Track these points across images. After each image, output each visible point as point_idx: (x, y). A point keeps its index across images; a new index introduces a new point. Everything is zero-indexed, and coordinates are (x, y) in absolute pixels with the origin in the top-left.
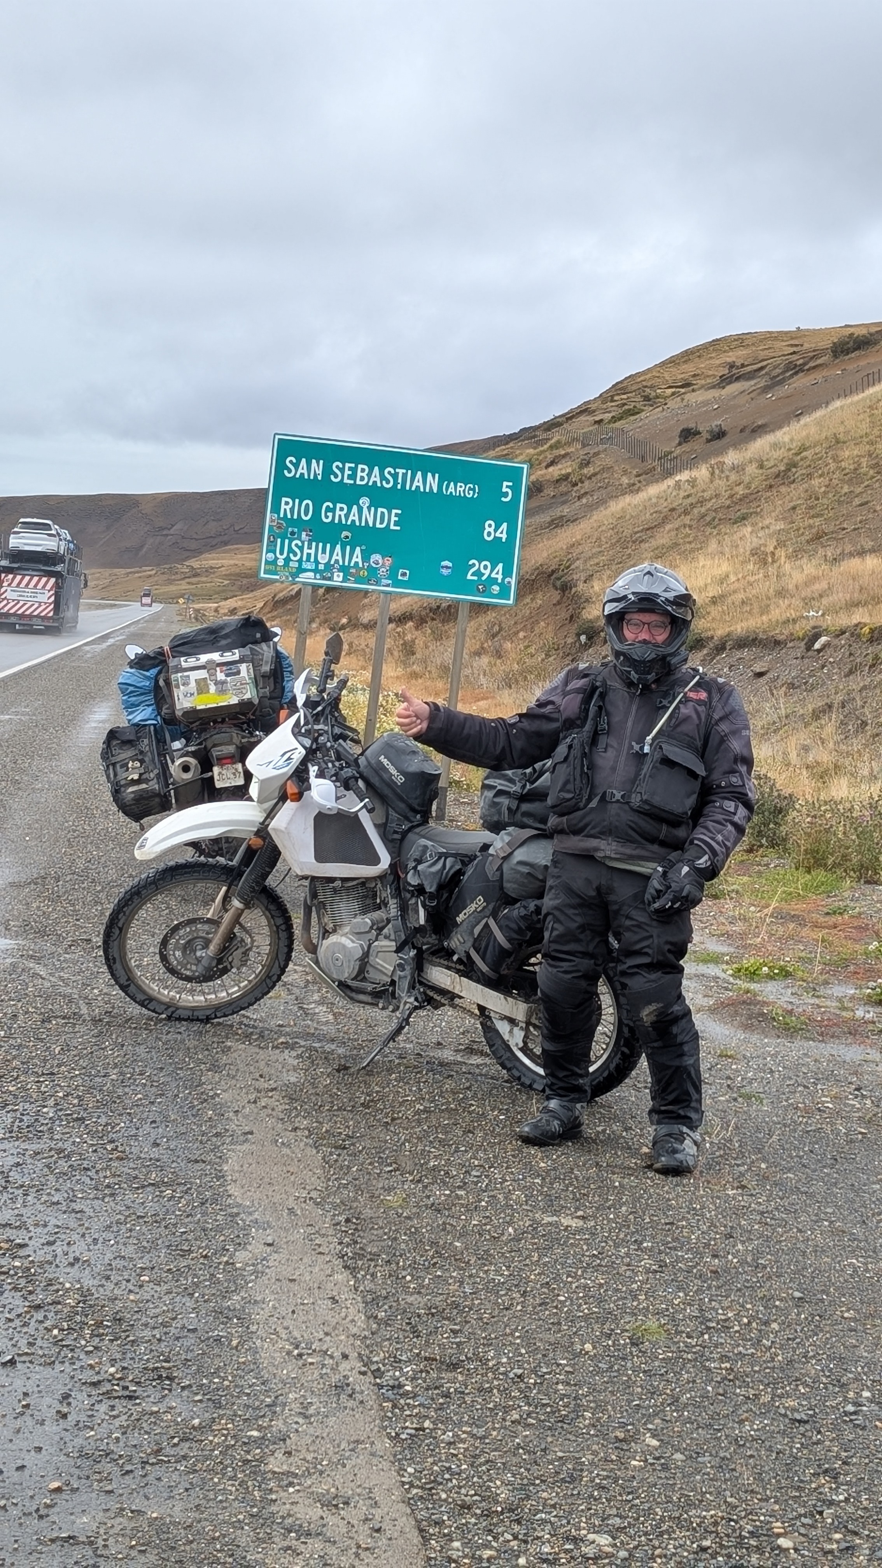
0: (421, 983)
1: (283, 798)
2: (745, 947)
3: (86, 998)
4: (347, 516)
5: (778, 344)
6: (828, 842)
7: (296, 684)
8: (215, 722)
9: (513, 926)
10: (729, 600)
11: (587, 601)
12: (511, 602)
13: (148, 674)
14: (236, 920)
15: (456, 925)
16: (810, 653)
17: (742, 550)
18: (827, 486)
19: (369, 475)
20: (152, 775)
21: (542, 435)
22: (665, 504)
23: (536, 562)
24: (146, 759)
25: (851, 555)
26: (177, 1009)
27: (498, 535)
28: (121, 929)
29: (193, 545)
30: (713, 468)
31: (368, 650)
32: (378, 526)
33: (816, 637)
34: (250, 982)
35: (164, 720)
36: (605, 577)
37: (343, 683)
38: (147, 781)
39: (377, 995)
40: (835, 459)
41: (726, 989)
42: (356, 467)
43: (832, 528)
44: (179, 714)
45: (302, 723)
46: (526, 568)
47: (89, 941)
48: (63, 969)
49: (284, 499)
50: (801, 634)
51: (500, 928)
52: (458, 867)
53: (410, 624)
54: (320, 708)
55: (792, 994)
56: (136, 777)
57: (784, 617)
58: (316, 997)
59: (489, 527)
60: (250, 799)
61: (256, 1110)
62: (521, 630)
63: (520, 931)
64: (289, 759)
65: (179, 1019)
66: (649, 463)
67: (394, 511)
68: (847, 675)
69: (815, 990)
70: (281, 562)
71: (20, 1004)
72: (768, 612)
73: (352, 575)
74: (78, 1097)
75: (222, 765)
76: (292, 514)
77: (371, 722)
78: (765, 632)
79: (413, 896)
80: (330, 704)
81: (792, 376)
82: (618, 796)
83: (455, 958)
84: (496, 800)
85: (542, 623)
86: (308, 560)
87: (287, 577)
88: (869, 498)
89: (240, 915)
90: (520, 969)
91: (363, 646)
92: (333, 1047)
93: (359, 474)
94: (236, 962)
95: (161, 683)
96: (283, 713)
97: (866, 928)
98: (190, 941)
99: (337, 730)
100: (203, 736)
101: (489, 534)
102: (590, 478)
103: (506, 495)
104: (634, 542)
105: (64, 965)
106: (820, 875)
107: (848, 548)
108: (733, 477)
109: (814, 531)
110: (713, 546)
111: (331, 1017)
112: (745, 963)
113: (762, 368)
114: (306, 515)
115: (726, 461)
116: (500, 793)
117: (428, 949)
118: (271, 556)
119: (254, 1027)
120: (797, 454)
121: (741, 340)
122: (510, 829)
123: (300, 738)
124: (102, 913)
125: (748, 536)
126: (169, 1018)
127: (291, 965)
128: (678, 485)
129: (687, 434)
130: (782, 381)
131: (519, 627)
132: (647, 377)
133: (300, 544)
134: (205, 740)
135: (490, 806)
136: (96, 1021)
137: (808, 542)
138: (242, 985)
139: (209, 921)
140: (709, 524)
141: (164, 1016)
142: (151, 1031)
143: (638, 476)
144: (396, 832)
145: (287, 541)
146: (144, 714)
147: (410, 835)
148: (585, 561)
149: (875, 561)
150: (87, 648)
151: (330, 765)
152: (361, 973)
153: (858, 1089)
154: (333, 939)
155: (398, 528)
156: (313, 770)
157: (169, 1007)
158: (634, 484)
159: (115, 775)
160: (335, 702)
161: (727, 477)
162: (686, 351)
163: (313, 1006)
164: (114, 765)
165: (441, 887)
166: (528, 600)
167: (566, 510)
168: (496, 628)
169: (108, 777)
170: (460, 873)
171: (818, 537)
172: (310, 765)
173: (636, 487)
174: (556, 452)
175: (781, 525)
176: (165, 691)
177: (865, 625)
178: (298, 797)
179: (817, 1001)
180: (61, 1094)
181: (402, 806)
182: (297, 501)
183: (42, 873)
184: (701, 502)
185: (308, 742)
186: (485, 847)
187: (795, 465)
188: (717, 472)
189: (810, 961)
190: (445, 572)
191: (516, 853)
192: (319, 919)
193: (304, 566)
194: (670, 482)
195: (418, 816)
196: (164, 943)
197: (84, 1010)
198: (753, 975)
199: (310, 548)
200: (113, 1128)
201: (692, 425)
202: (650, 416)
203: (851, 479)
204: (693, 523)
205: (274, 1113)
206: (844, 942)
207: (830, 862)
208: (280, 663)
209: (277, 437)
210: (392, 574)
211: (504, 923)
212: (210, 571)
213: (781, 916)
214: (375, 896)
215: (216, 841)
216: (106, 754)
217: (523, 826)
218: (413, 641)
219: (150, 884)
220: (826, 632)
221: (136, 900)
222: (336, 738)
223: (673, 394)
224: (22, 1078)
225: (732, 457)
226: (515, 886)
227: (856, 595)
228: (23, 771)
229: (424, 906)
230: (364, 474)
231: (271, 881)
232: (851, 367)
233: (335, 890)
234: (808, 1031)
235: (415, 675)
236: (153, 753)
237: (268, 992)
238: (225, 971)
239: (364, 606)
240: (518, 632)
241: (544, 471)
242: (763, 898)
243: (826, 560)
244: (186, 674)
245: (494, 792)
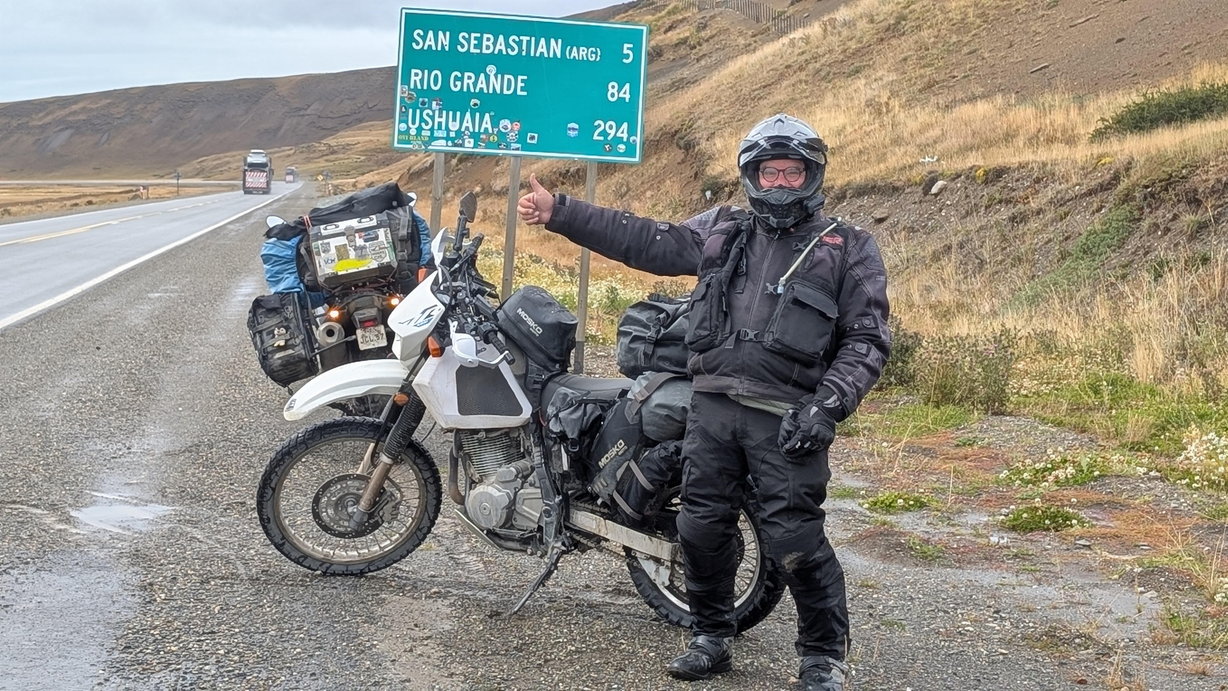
0: (567, 528)
1: (425, 354)
2: (880, 481)
3: (242, 559)
4: (475, 84)
6: (955, 377)
7: (433, 244)
8: (356, 286)
9: (655, 467)
10: (848, 150)
11: (710, 158)
12: (637, 159)
13: (289, 243)
14: (385, 476)
15: (600, 470)
16: (928, 197)
17: (857, 102)
18: (936, 37)
19: (495, 44)
20: (298, 341)
22: (781, 62)
23: (660, 123)
24: (292, 325)
25: (962, 101)
26: (332, 565)
27: (621, 95)
28: (274, 490)
29: (329, 124)
30: (825, 25)
31: (501, 216)
32: (505, 92)
33: (933, 181)
34: (401, 535)
35: (307, 287)
36: (726, 134)
37: (479, 240)
38: (293, 347)
39: (525, 541)
40: (942, 10)
41: (864, 522)
42: (482, 37)
43: (942, 77)
44: (321, 280)
45: (441, 281)
46: (648, 130)
47: (243, 504)
48: (219, 532)
49: (413, 71)
50: (918, 180)
51: (642, 470)
52: (598, 413)
54: (457, 266)
55: (928, 524)
56: (282, 343)
57: (901, 164)
58: (466, 547)
59: (612, 88)
60: (394, 357)
61: (412, 659)
62: (648, 189)
63: (661, 472)
64: (429, 316)
65: (334, 574)
66: (764, 24)
67: (520, 78)
68: (964, 217)
69: (949, 519)
70: (413, 132)
71: (179, 567)
72: (885, 160)
73: (483, 141)
74: (239, 653)
75: (364, 328)
76: (422, 85)
77: (507, 282)
78: (883, 179)
79: (555, 443)
80: (466, 261)
82: (751, 335)
83: (599, 501)
84: (632, 346)
85: (668, 182)
86: (440, 128)
87: (420, 146)
88: (977, 46)
89: (388, 470)
90: (662, 509)
91: (497, 212)
92: (485, 594)
93: (485, 43)
94: (387, 517)
95: (303, 251)
96: (422, 272)
97: (995, 458)
98: (341, 498)
99: (475, 286)
100: (346, 301)
101: (613, 95)
102: (707, 41)
103: (627, 56)
104: (752, 100)
105: (220, 528)
106: (949, 409)
107: (960, 95)
108: (845, 32)
109: (926, 80)
110: (829, 99)
111: (481, 566)
112: (881, 497)
114: (436, 85)
115: (838, 17)
116: (636, 339)
117: (572, 494)
118: (403, 126)
119: (407, 579)
120: (905, 8)
122: (647, 373)
123: (439, 295)
124: (256, 477)
125: (862, 88)
126: (324, 574)
127: (440, 519)
128: (792, 41)
131: (646, 186)
133: (431, 113)
134: (348, 304)
135: (626, 352)
136: (253, 580)
137: (920, 91)
138: (393, 538)
139: (359, 477)
140: (824, 78)
141: (319, 572)
142: (307, 587)
143: (754, 36)
144: (536, 382)
145: (418, 111)
146: (289, 281)
147: (550, 385)
148: (707, 120)
149: (986, 106)
150: (231, 227)
151: (469, 320)
152: (509, 521)
153: (997, 612)
154: (480, 489)
155: (525, 93)
156: (453, 325)
157: (324, 563)
158: (750, 45)
159: (262, 342)
160: (471, 261)
161: (840, 33)
163: (463, 556)
164: (260, 332)
165: (582, 433)
166: (653, 160)
167: (686, 73)
168: (624, 189)
169: (255, 344)
170: (600, 418)
171: (930, 86)
172: (450, 321)
173: (752, 47)
174: (674, 18)
175: (893, 77)
176: (307, 259)
177: (980, 168)
178: (440, 352)
179: (953, 530)
180: (222, 652)
181: (541, 356)
182: (426, 72)
183: (196, 441)
184: (815, 58)
185: (446, 299)
186: (624, 393)
187: (904, 18)
188: (829, 28)
189: (944, 491)
190: (572, 134)
191: (653, 396)
192: (465, 470)
193: (436, 134)
194: (785, 40)
195: (557, 366)
196: (317, 500)
197: (242, 570)
198: (889, 507)
199: (440, 116)
200: (273, 682)
203: (959, 29)
204: (810, 79)
205: (430, 661)
206: (975, 472)
207: (958, 395)
208: (417, 228)
209: (404, 11)
210: (521, 138)
211: (645, 465)
212: (346, 148)
213: (911, 450)
214: (518, 446)
215: (361, 400)
216: (252, 323)
217: (660, 370)
219: (300, 444)
220: (942, 176)
221: (287, 459)
222: (474, 293)
224: (183, 638)
225: (843, 14)
226: (655, 428)
227: (969, 139)
228: (175, 346)
229: (567, 452)
230: (490, 43)
231: (416, 436)
233: (480, 441)
234: (945, 558)
235: (548, 238)
236: (297, 320)
237: (419, 544)
238: (376, 526)
239: (496, 174)
240: (645, 191)
241: (663, 36)
242: (894, 434)
243: (938, 108)
244: (326, 241)
245: (630, 338)
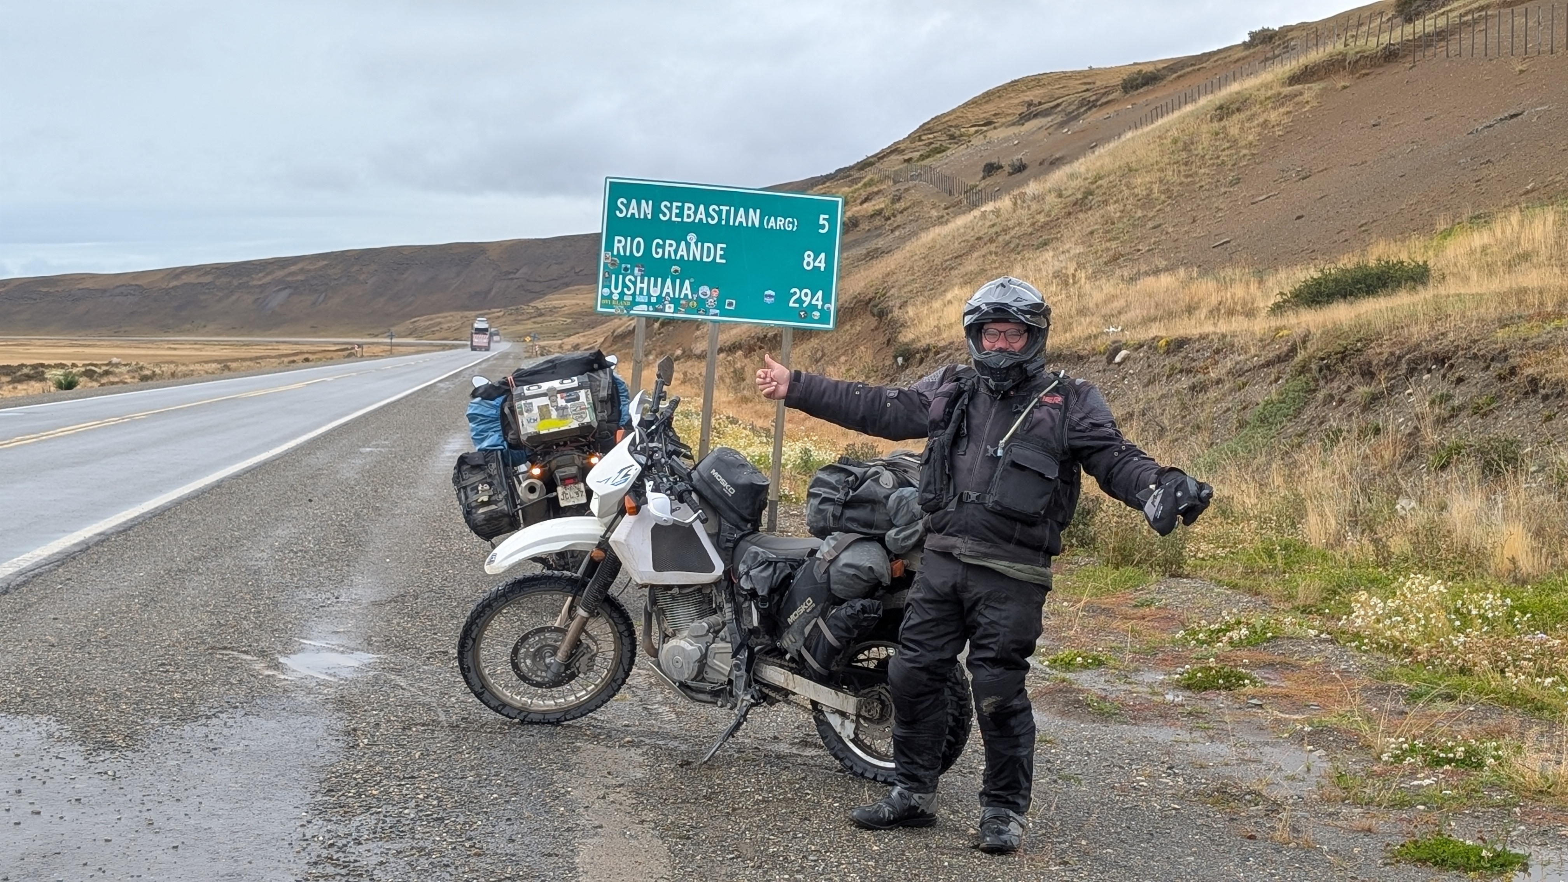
0: (756, 681)
1: (622, 512)
2: (1059, 639)
3: (444, 706)
4: (676, 251)
5: (1072, 83)
6: (1134, 540)
7: (631, 405)
8: (558, 445)
9: (841, 625)
11: (902, 325)
12: (831, 326)
13: (493, 403)
14: (582, 628)
15: (789, 626)
16: (1111, 366)
17: (1044, 273)
18: (1122, 212)
19: (695, 213)
20: (501, 497)
21: (857, 175)
22: (972, 234)
23: (854, 291)
24: (495, 482)
25: (1147, 274)
26: (529, 713)
27: (817, 264)
28: (474, 640)
29: (538, 287)
30: (1015, 199)
31: (701, 379)
32: (705, 259)
33: (1117, 351)
34: (596, 686)
35: (510, 445)
36: (918, 303)
37: (675, 403)
38: (496, 502)
39: (716, 694)
40: (1128, 186)
41: (1044, 679)
42: (683, 206)
43: (1128, 250)
44: (523, 438)
45: (638, 441)
46: (844, 298)
47: (445, 653)
48: (422, 680)
49: (617, 238)
50: (1102, 349)
51: (829, 627)
52: (787, 571)
53: (740, 353)
54: (653, 427)
55: (1106, 681)
56: (486, 499)
57: (1086, 334)
58: (659, 698)
59: (808, 257)
60: (591, 514)
61: (605, 806)
62: (843, 354)
63: (848, 630)
64: (626, 475)
65: (531, 723)
66: (956, 197)
67: (719, 246)
68: (1146, 386)
69: (1126, 677)
70: (616, 297)
71: (382, 714)
72: (1071, 330)
73: (683, 306)
74: (438, 798)
75: (565, 485)
76: (625, 251)
77: (704, 443)
78: (1069, 347)
79: (746, 600)
80: (663, 423)
81: (1086, 111)
82: (973, 497)
83: (788, 657)
84: (821, 507)
85: (862, 347)
86: (641, 293)
87: (622, 310)
88: (1161, 221)
89: (585, 624)
90: (849, 665)
91: (697, 375)
92: (676, 744)
93: (686, 212)
94: (583, 668)
95: (507, 411)
96: (620, 433)
97: (1172, 618)
98: (539, 649)
99: (671, 448)
100: (547, 458)
101: (808, 264)
102: (901, 212)
103: (823, 227)
104: (944, 270)
105: (423, 676)
106: (1129, 571)
107: (1144, 268)
108: (1034, 206)
109: (1111, 253)
111: (674, 716)
112: (1060, 654)
113: (1058, 105)
114: (638, 252)
115: (1028, 191)
116: (825, 500)
117: (760, 649)
118: (606, 291)
119: (601, 728)
120: (1092, 183)
121: (1037, 81)
122: (835, 534)
123: (636, 456)
124: (458, 627)
125: (1050, 260)
126: (522, 722)
127: (634, 670)
128: (984, 215)
129: (991, 169)
130: (1076, 118)
131: (841, 352)
132: (952, 117)
133: (633, 279)
134: (549, 462)
135: (816, 513)
136: (453, 727)
137: (1106, 263)
138: (589, 689)
139: (557, 630)
140: (1013, 250)
141: (517, 720)
142: (505, 734)
143: (946, 208)
144: (728, 541)
145: (621, 277)
146: (493, 439)
147: (742, 543)
148: (900, 289)
149: (1169, 279)
150: (441, 385)
151: (665, 480)
152: (700, 675)
153: (1170, 768)
154: (673, 642)
155: (724, 261)
156: (649, 485)
157: (522, 711)
158: (942, 217)
159: (467, 498)
160: (668, 422)
161: (1029, 207)
162: (987, 93)
163: (656, 706)
164: (465, 488)
165: (772, 591)
166: (848, 327)
167: (880, 243)
168: (819, 354)
169: (460, 499)
170: (790, 577)
171: (1115, 259)
172: (646, 481)
173: (944, 220)
174: (870, 190)
175: (1080, 249)
176: (510, 418)
177: (1162, 338)
178: (636, 510)
179: (1129, 687)
180: (421, 796)
181: (733, 516)
182: (629, 239)
183: (402, 591)
184: (1005, 231)
185: (643, 459)
186: (813, 552)
187: (1091, 193)
188: (1019, 201)
189: (1121, 650)
190: (769, 300)
191: (841, 556)
192: (659, 624)
193: (638, 299)
194: (976, 213)
195: (749, 525)
196: (515, 651)
197: (442, 717)
198: (1068, 665)
199: (642, 282)
200: (470, 826)
201: (994, 160)
202: (957, 153)
203: (1144, 204)
204: (999, 250)
205: (622, 808)
206: (1152, 631)
207: (1137, 557)
208: (617, 390)
209: (609, 180)
210: (720, 305)
211: (832, 622)
212: (553, 310)
213: (1092, 610)
214: (710, 602)
215: (561, 554)
216: (457, 479)
217: (848, 531)
218: (743, 368)
219: (501, 596)
220: (1126, 345)
221: (488, 611)
222: (670, 454)
223: (976, 132)
224: (385, 782)
225: (1032, 188)
226: (842, 587)
227: (1152, 311)
228: (384, 499)
229: (757, 608)
230: (691, 212)
231: (613, 590)
232: (1141, 101)
233: (673, 597)
234: (1122, 715)
235: (745, 400)
236: (500, 476)
237: (614, 695)
238: (573, 676)
239: (697, 338)
240: (840, 357)
241: (859, 208)
242: (1075, 594)
243: (1123, 280)
244: (529, 401)
245: (819, 499)
